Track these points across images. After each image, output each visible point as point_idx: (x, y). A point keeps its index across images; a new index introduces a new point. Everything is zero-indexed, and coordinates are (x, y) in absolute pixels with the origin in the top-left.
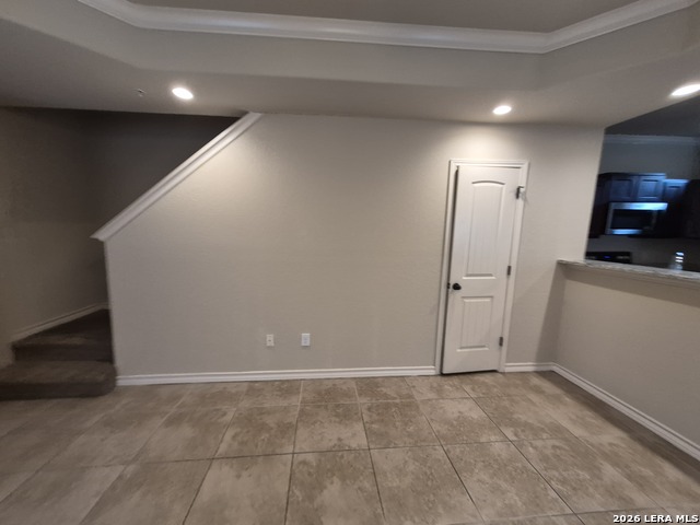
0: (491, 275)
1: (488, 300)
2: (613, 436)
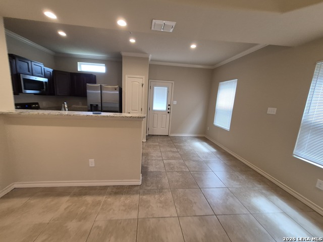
2: (65, 203)
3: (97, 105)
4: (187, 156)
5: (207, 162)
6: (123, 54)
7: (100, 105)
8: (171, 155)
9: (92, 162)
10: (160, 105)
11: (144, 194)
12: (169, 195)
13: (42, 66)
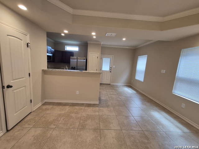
0: (23, 78)
1: (24, 88)
2: (67, 108)
3: (75, 67)
4: (120, 94)
5: (131, 97)
6: (89, 42)
7: (76, 68)
8: (112, 93)
9: (78, 92)
10: (106, 67)
11: (100, 107)
12: (112, 109)
13: (51, 48)
